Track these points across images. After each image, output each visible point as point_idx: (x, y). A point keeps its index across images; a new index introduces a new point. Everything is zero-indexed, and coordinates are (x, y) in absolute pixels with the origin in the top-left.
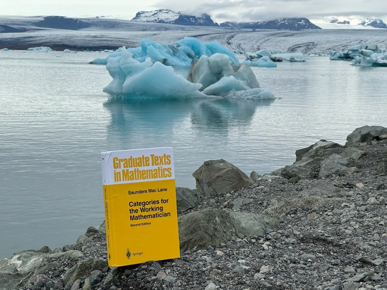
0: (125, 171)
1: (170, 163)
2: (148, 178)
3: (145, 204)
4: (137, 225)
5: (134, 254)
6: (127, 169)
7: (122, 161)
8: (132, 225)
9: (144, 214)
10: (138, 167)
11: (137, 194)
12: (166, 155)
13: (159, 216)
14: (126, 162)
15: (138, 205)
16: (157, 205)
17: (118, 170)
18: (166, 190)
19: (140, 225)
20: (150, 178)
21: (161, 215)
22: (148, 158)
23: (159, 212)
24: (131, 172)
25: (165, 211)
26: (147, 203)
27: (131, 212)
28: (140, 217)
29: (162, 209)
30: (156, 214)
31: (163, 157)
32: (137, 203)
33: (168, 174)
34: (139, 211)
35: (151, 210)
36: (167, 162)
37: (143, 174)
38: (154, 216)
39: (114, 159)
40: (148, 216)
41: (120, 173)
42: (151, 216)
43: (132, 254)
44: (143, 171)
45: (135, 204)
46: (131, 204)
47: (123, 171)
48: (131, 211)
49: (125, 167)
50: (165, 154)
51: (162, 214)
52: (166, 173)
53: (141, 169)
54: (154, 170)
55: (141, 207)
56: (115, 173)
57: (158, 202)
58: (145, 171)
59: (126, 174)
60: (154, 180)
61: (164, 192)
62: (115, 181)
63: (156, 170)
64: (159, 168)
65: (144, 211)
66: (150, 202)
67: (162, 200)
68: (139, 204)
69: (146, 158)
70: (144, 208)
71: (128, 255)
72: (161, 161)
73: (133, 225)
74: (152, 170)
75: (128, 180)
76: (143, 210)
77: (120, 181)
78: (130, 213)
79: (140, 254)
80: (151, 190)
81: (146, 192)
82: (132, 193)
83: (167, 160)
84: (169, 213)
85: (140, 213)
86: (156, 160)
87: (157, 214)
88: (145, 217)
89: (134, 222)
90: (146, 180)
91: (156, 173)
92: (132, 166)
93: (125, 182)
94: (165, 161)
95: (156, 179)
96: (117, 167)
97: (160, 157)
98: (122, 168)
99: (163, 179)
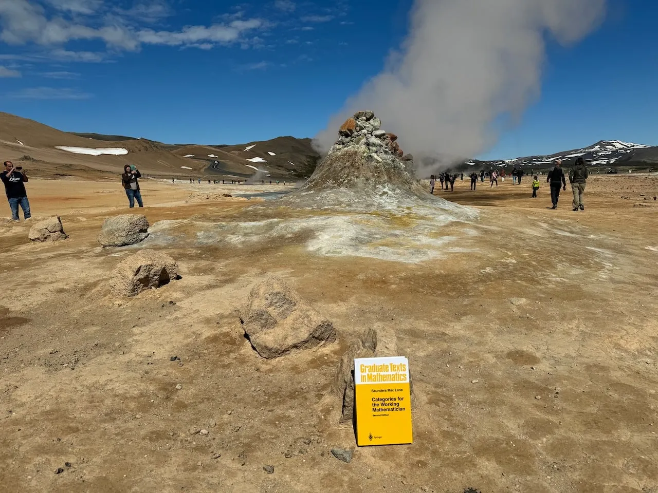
0: (370, 375)
1: (405, 370)
3: (384, 400)
4: (378, 415)
5: (375, 438)
6: (371, 373)
7: (367, 367)
9: (383, 407)
10: (379, 372)
11: (379, 392)
12: (403, 364)
13: (395, 409)
14: (371, 368)
15: (379, 401)
16: (394, 402)
17: (364, 374)
18: (402, 390)
19: (380, 415)
20: (389, 381)
22: (388, 365)
23: (396, 407)
24: (374, 376)
25: (401, 406)
26: (386, 400)
28: (380, 410)
29: (399, 405)
31: (400, 366)
32: (379, 399)
33: (404, 379)
34: (380, 405)
35: (389, 405)
37: (383, 378)
38: (392, 410)
40: (387, 409)
41: (365, 376)
42: (389, 410)
43: (373, 438)
44: (383, 375)
45: (377, 400)
46: (374, 399)
47: (368, 374)
49: (369, 372)
50: (401, 363)
51: (398, 408)
52: (402, 377)
53: (382, 373)
54: (393, 375)
55: (382, 402)
56: (362, 376)
57: (395, 399)
58: (385, 375)
59: (370, 377)
60: (392, 382)
61: (400, 392)
62: (362, 382)
64: (396, 373)
65: (384, 405)
66: (389, 399)
67: (398, 398)
69: (386, 365)
70: (384, 403)
71: (370, 438)
72: (398, 368)
73: (375, 416)
74: (390, 375)
75: (372, 381)
76: (382, 404)
77: (365, 381)
78: (373, 406)
79: (380, 437)
80: (390, 390)
81: (386, 391)
82: (375, 391)
83: (403, 368)
84: (405, 408)
85: (380, 407)
86: (394, 368)
88: (384, 410)
89: (376, 413)
90: (386, 382)
91: (394, 377)
92: (375, 372)
93: (369, 383)
94: (401, 368)
95: (394, 382)
96: (363, 372)
97: (397, 365)
98: (367, 372)
99: (400, 382)
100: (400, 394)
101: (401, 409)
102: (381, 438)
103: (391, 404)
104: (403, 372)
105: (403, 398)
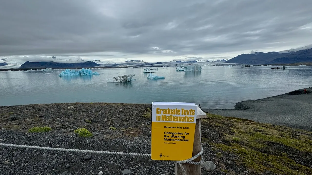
0: (164, 116)
2: (178, 121)
3: (174, 134)
4: (167, 143)
7: (162, 110)
8: (164, 143)
9: (172, 138)
10: (172, 115)
11: (170, 128)
12: (192, 110)
14: (165, 111)
16: (181, 135)
17: (159, 115)
18: (189, 128)
19: (169, 143)
20: (179, 121)
21: (183, 140)
22: (180, 110)
23: (182, 139)
24: (167, 117)
26: (176, 134)
28: (170, 140)
29: (184, 138)
30: (180, 140)
31: (190, 111)
32: (169, 132)
34: (170, 137)
35: (177, 137)
36: (192, 114)
37: (175, 118)
38: (179, 140)
39: (157, 109)
41: (160, 116)
42: (177, 140)
43: (163, 156)
44: (175, 117)
45: (168, 133)
46: (165, 133)
47: (162, 116)
49: (163, 114)
50: (191, 109)
52: (190, 119)
53: (174, 116)
55: (172, 135)
56: (157, 116)
57: (182, 134)
60: (182, 122)
61: (187, 129)
62: (157, 120)
63: (184, 117)
64: (186, 116)
65: (173, 137)
66: (177, 133)
67: (185, 133)
68: (170, 133)
69: (178, 110)
70: (173, 135)
71: (160, 156)
72: (188, 113)
74: (181, 117)
75: (165, 121)
77: (160, 120)
78: (164, 137)
79: (168, 156)
80: (179, 127)
81: (176, 128)
82: (167, 127)
83: (192, 113)
84: (189, 140)
85: (170, 138)
86: (185, 112)
88: (173, 140)
89: (166, 141)
90: (177, 122)
91: (184, 119)
92: (168, 114)
93: (163, 121)
94: (191, 113)
95: (183, 122)
96: (159, 113)
97: (188, 110)
98: (162, 114)
99: (188, 122)
100: (187, 131)
101: (186, 140)
103: (178, 137)
104: (192, 116)
105: (188, 133)
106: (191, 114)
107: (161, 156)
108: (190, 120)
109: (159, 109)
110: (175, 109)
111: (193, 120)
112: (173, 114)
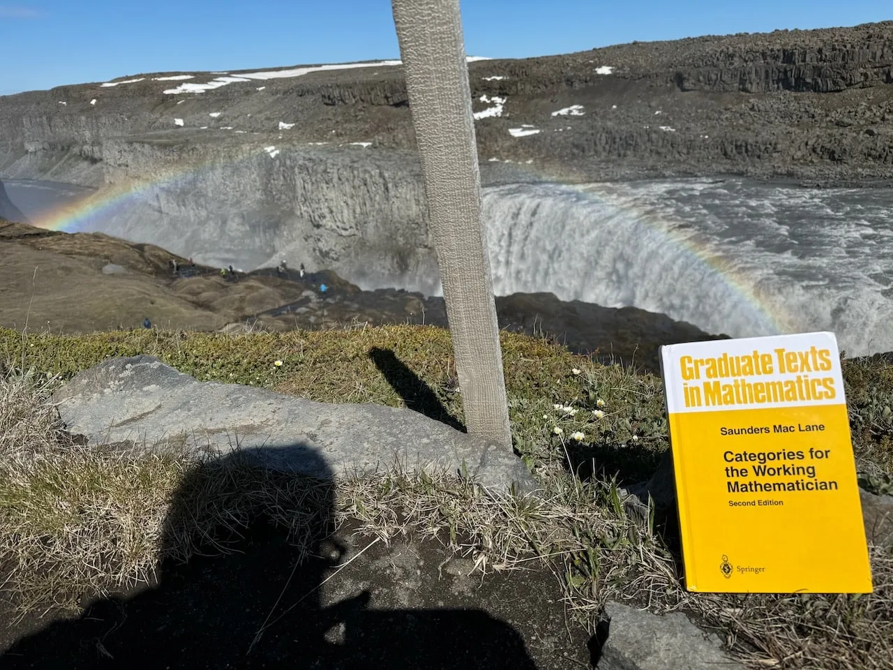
0: (712, 384)
1: (829, 368)
2: (770, 400)
3: (764, 457)
4: (745, 504)
5: (742, 570)
6: (716, 380)
7: (702, 364)
8: (732, 504)
9: (762, 480)
10: (743, 377)
11: (744, 436)
12: (818, 349)
13: (806, 487)
14: (714, 367)
15: (746, 460)
16: (797, 463)
17: (692, 383)
18: (821, 427)
19: (753, 503)
20: (776, 400)
21: (810, 486)
22: (769, 356)
23: (806, 479)
24: (724, 388)
25: (821, 477)
26: (771, 456)
27: (730, 474)
28: (753, 487)
29: (814, 473)
30: (797, 483)
31: (810, 355)
32: (745, 454)
33: (826, 393)
34: (751, 473)
35: (782, 471)
36: (822, 365)
37: (757, 392)
38: (791, 487)
39: (683, 360)
40: (774, 484)
41: (698, 389)
42: (782, 486)
43: (735, 569)
44: (756, 385)
45: (739, 458)
46: (729, 457)
47: (707, 385)
48: (730, 472)
49: (709, 376)
50: (813, 349)
51: (814, 482)
52: (820, 389)
53: (751, 380)
54: (787, 383)
55: (756, 463)
56: (686, 389)
57: (801, 455)
58: (761, 384)
59: (712, 392)
60: (786, 404)
61: (816, 433)
62: (688, 405)
63: (791, 382)
64: (799, 378)
65: (763, 474)
66: (778, 454)
67: (811, 451)
68: (750, 457)
69: (763, 356)
70: (762, 466)
71: (724, 569)
72: (805, 362)
73: (735, 504)
74: (779, 383)
75: (720, 403)
76: (759, 471)
77: (699, 404)
78: (728, 476)
79: (757, 571)
80: (780, 426)
81: (767, 431)
82: (731, 432)
83: (819, 361)
84: (835, 483)
85: (752, 477)
86: (789, 362)
87: (800, 481)
88: (766, 487)
89: (738, 496)
90: (766, 405)
91: (793, 389)
92: (727, 375)
93: (712, 408)
94: (815, 362)
95: (792, 404)
96: (691, 377)
97: (801, 354)
98: (704, 377)
99: (813, 402)
100: (818, 441)
101: (825, 486)
102: (761, 573)
103: (786, 471)
104: (822, 375)
105: (826, 452)
106: (819, 365)
107: (727, 569)
108: (820, 393)
109: (690, 361)
110: (752, 355)
111: (832, 390)
112: (746, 374)
